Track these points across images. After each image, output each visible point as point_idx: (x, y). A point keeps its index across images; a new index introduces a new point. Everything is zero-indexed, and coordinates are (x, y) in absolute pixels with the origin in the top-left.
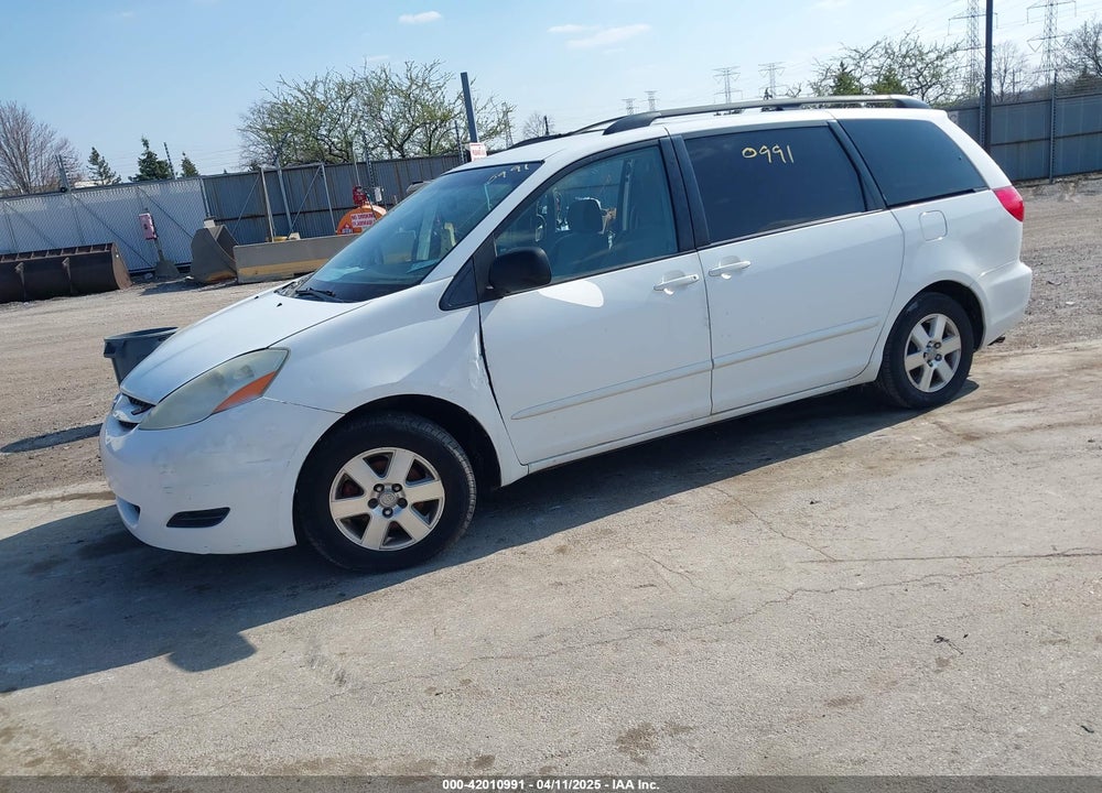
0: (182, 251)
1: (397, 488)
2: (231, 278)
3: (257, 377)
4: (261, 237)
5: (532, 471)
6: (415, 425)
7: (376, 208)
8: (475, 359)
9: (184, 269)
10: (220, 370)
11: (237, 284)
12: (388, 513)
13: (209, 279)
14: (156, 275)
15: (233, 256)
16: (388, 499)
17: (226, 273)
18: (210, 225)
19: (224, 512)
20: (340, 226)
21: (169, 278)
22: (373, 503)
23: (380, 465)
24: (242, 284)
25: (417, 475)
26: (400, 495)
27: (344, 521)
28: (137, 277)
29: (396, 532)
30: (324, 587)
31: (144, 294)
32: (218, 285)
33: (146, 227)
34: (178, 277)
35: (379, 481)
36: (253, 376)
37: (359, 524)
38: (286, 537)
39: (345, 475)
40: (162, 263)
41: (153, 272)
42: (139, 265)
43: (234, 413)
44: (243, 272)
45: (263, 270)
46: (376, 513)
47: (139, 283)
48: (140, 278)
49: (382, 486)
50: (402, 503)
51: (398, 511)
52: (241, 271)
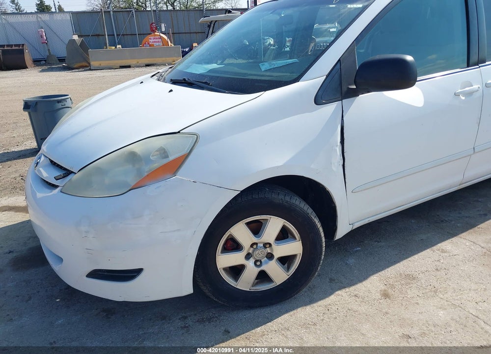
0: (61, 51)
1: (268, 246)
2: (86, 66)
3: (171, 158)
4: (102, 46)
5: (354, 228)
6: (288, 198)
7: (162, 35)
8: (337, 146)
9: (62, 60)
10: (137, 148)
11: (90, 70)
12: (258, 263)
13: (76, 66)
14: (46, 62)
15: (88, 55)
16: (260, 254)
17: (84, 64)
18: (76, 37)
19: (139, 271)
20: (143, 42)
21: (54, 64)
22: (248, 256)
23: (256, 228)
24: (93, 70)
25: (284, 235)
26: (269, 250)
27: (225, 269)
28: (37, 62)
29: (263, 277)
30: (209, 320)
31: (41, 71)
32: (81, 70)
33: (42, 37)
34: (59, 64)
35: (254, 239)
36: (167, 157)
37: (236, 271)
38: (186, 288)
39: (230, 235)
40: (50, 56)
41: (45, 61)
42: (38, 57)
43: (152, 190)
44: (94, 64)
45: (104, 63)
46: (250, 264)
47: (38, 65)
48: (38, 63)
49: (256, 244)
50: (270, 256)
51: (266, 263)
52: (92, 63)
